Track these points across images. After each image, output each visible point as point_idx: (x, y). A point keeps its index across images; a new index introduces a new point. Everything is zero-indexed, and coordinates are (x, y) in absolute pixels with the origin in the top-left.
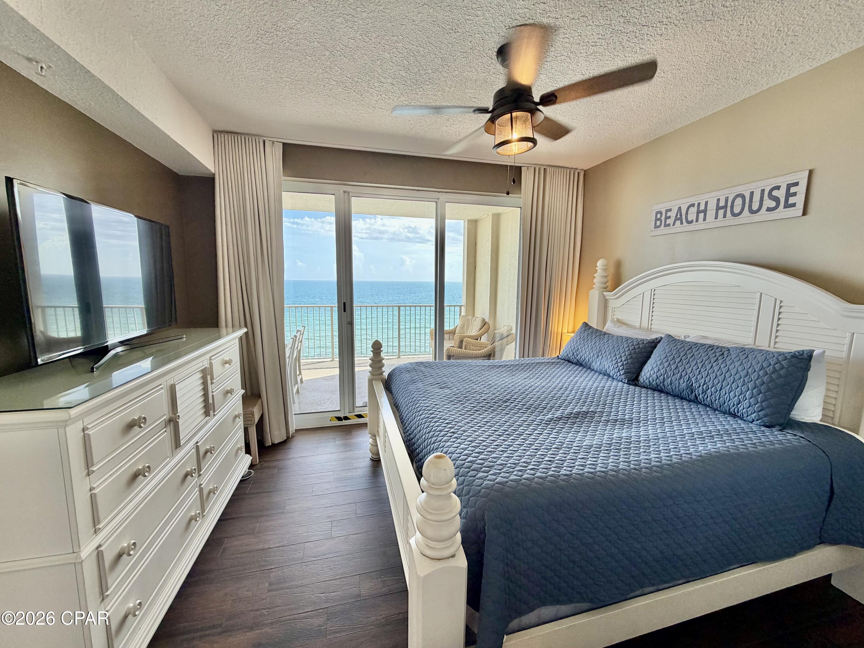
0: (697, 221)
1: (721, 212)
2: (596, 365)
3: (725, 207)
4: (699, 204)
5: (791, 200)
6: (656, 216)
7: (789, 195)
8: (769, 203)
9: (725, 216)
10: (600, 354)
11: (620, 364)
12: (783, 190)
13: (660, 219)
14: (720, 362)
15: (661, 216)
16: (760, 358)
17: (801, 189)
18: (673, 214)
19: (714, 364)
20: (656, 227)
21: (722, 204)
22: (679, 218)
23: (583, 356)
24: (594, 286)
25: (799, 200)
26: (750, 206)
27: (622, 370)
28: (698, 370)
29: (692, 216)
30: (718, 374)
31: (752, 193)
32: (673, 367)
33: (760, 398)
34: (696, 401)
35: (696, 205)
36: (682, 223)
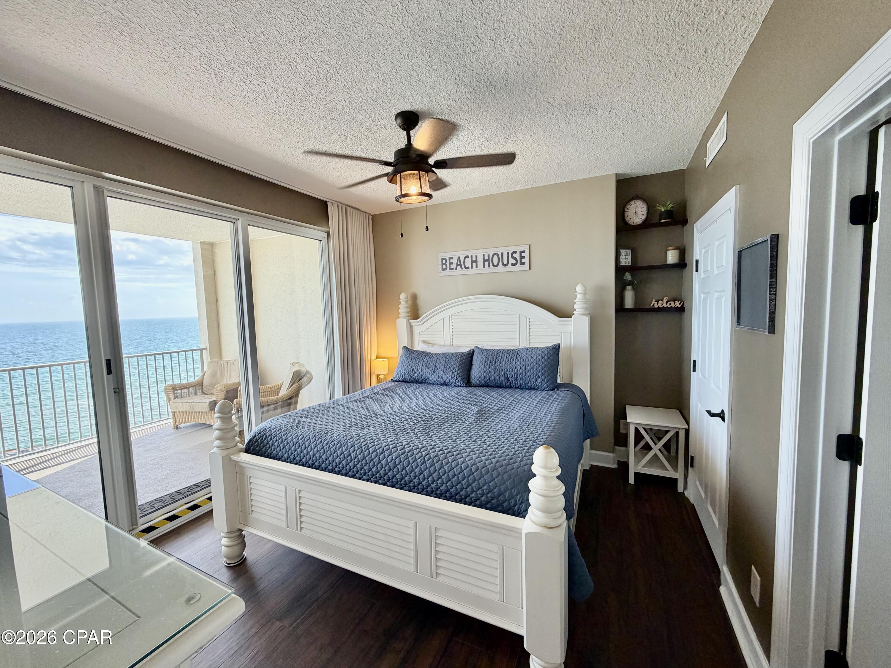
0: (472, 268)
1: (486, 263)
2: (432, 380)
3: (488, 260)
4: (472, 257)
5: (523, 260)
6: (442, 262)
7: (522, 257)
8: (512, 261)
9: (489, 266)
10: (436, 369)
11: (456, 374)
12: (518, 253)
13: (445, 264)
14: (519, 358)
15: (446, 262)
16: (540, 352)
17: (526, 255)
18: (455, 261)
19: (517, 361)
20: (443, 269)
21: (486, 258)
22: (459, 265)
23: (420, 374)
24: (399, 316)
25: (526, 260)
26: (502, 262)
27: (459, 377)
28: (509, 366)
29: (468, 264)
30: (521, 365)
31: (502, 254)
32: (493, 367)
33: (546, 375)
34: (510, 387)
35: (470, 257)
36: (462, 268)
